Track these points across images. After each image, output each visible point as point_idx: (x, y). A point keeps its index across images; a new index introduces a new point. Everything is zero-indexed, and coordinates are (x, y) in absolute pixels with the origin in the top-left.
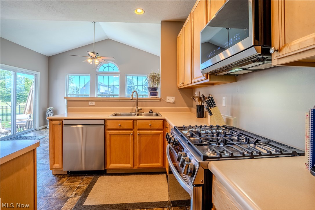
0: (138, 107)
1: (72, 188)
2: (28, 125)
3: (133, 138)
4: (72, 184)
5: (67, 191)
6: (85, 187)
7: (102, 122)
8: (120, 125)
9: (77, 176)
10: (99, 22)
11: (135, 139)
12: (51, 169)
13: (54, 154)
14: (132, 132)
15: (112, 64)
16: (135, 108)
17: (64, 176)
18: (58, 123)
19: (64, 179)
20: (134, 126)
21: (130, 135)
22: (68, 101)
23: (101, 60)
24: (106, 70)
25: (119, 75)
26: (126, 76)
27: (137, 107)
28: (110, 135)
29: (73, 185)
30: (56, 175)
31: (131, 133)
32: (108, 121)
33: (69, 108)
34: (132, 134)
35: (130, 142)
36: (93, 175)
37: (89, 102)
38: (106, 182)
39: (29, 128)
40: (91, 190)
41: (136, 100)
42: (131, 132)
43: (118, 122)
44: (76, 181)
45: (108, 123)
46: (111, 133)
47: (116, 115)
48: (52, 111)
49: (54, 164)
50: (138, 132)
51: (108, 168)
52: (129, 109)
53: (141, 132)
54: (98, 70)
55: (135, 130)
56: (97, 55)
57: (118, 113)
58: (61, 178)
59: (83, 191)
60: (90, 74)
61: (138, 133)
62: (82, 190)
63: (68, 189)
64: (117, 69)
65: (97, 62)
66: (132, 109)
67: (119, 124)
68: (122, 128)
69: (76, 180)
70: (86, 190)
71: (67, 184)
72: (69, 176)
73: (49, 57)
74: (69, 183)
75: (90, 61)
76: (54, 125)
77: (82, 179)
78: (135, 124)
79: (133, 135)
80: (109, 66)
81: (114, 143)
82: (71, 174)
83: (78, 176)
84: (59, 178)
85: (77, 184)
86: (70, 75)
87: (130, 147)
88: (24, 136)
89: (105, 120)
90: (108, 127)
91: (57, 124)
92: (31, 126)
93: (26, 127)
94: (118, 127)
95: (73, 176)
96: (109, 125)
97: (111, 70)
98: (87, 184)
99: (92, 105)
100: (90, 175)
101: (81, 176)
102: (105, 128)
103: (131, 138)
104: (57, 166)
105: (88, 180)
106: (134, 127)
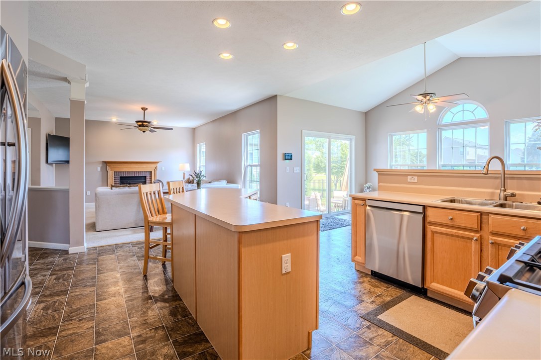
0: (505, 191)
1: (371, 293)
2: (344, 205)
3: (478, 247)
4: (372, 288)
5: (364, 293)
6: (388, 299)
7: (420, 209)
8: (452, 219)
9: (382, 282)
10: (436, 39)
11: (484, 251)
12: (353, 261)
13: (356, 242)
14: (478, 235)
15: (470, 106)
16: (499, 191)
17: (366, 275)
18: (361, 202)
19: (365, 278)
20: (483, 225)
21: (473, 242)
22: (379, 174)
23: (440, 104)
24: (458, 118)
25: (489, 124)
26: (507, 124)
27: (503, 189)
28: (433, 232)
29: (373, 290)
30: (358, 271)
31: (474, 236)
32: (430, 208)
33: (381, 184)
34: (477, 240)
35: (473, 253)
36: (404, 289)
37: (408, 177)
38: (421, 307)
39: (345, 209)
40: (394, 305)
41: (500, 175)
42: (476, 236)
43: (450, 213)
44: (379, 287)
45: (430, 212)
46: (435, 230)
47: (452, 201)
48: (370, 189)
49: (356, 255)
50: (491, 237)
51: (428, 287)
52: (484, 192)
53: (499, 239)
54: (442, 121)
55: (485, 233)
56: (431, 97)
57: (456, 198)
58: (362, 277)
59: (383, 302)
60: (426, 130)
61: (491, 239)
62: (382, 300)
63: (366, 291)
64: (481, 113)
65: (432, 108)
66: (493, 194)
67: (450, 217)
68: (455, 224)
69: (379, 285)
70: (388, 303)
71: (367, 285)
72: (372, 278)
73: (366, 113)
74: (369, 286)
75: (419, 109)
76: (357, 205)
77: (388, 288)
78: (484, 221)
79: (481, 241)
80: (463, 111)
81: (441, 247)
82: (375, 276)
83: (384, 282)
84: (360, 276)
85: (378, 291)
86: (394, 135)
87: (473, 263)
88: (337, 217)
89: (424, 207)
90: (429, 219)
91: (360, 205)
92: (347, 207)
93: (342, 207)
94: (449, 222)
95: (378, 280)
96: (432, 215)
97: (469, 117)
98: (392, 296)
99: (412, 181)
100: (400, 288)
101: (387, 283)
102: (426, 219)
103: (474, 246)
104: (359, 258)
105: (395, 292)
106: (481, 226)
